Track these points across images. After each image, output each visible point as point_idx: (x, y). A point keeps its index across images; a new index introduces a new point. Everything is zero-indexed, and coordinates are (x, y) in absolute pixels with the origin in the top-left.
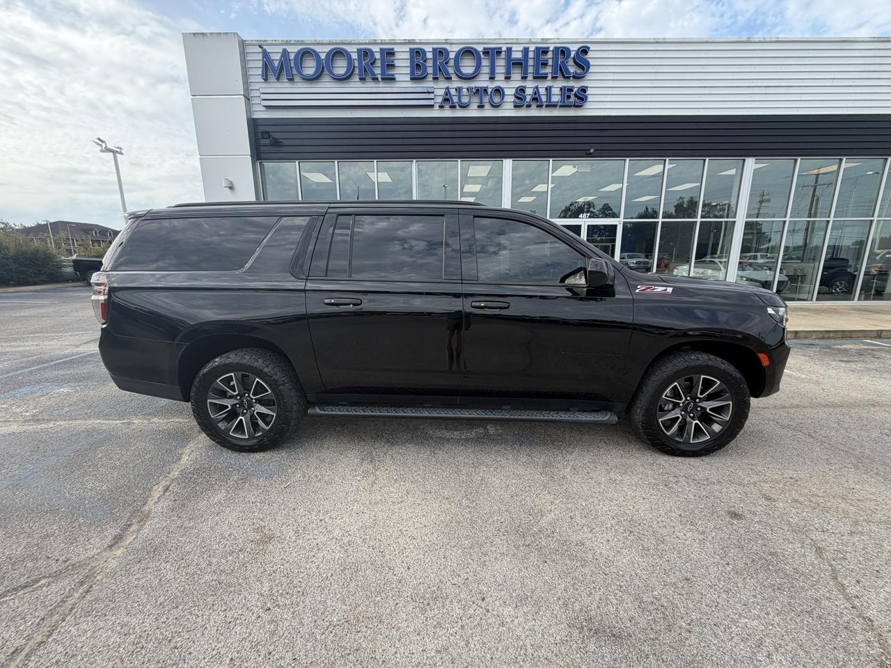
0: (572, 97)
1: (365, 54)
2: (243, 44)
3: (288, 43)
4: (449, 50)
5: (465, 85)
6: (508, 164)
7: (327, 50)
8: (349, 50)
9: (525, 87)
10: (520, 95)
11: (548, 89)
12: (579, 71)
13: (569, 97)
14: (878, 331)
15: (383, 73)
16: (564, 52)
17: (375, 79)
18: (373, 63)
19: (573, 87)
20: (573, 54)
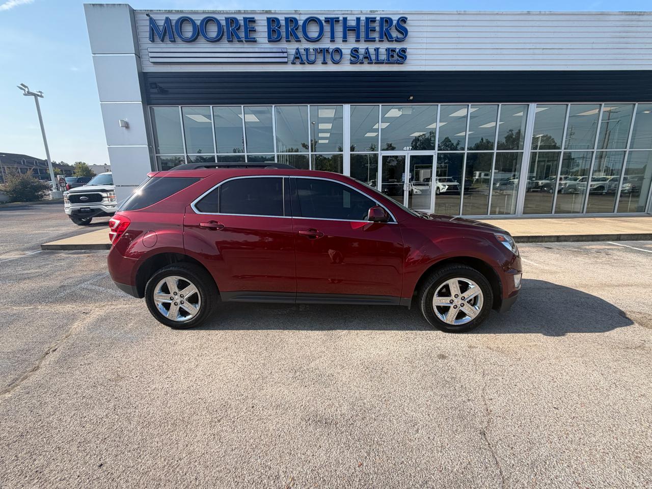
0: (395, 55)
1: (232, 21)
2: (133, 13)
3: (170, 12)
4: (298, 18)
5: (311, 46)
6: (347, 108)
7: (201, 19)
8: (219, 19)
9: (358, 49)
10: (355, 54)
11: (377, 50)
12: (400, 36)
13: (392, 56)
14: (618, 235)
15: (246, 37)
16: (388, 21)
17: (240, 41)
18: (238, 29)
19: (395, 49)
20: (395, 23)
